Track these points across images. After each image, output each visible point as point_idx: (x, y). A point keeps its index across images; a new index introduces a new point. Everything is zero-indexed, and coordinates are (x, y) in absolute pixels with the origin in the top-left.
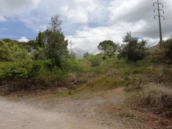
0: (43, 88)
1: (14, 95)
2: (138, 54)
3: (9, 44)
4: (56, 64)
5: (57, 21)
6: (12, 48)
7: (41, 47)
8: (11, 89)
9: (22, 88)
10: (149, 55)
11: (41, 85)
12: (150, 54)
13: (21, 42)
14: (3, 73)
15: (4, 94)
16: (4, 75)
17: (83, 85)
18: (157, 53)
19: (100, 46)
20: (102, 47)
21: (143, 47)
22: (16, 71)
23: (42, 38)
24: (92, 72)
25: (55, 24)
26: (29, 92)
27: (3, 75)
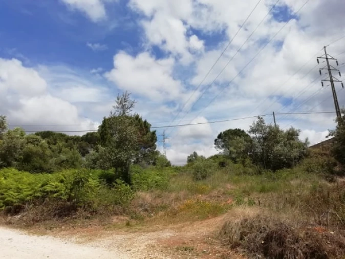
0: (87, 217)
1: (39, 227)
2: (281, 155)
3: (49, 140)
4: (122, 177)
5: (125, 102)
6: (54, 147)
7: (104, 145)
8: (37, 218)
9: (55, 216)
10: (309, 157)
11: (85, 211)
12: (312, 154)
13: (71, 137)
14: (29, 191)
15: (25, 226)
16: (30, 195)
17: (160, 212)
18: (325, 154)
19: (220, 140)
20: (223, 142)
21: (292, 142)
22: (48, 188)
23: (108, 129)
24: (185, 190)
25: (123, 107)
26: (64, 222)
27: (28, 196)
